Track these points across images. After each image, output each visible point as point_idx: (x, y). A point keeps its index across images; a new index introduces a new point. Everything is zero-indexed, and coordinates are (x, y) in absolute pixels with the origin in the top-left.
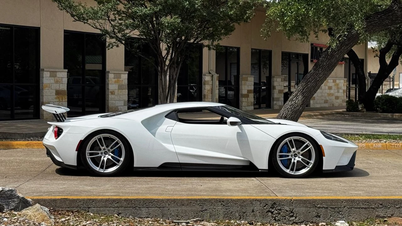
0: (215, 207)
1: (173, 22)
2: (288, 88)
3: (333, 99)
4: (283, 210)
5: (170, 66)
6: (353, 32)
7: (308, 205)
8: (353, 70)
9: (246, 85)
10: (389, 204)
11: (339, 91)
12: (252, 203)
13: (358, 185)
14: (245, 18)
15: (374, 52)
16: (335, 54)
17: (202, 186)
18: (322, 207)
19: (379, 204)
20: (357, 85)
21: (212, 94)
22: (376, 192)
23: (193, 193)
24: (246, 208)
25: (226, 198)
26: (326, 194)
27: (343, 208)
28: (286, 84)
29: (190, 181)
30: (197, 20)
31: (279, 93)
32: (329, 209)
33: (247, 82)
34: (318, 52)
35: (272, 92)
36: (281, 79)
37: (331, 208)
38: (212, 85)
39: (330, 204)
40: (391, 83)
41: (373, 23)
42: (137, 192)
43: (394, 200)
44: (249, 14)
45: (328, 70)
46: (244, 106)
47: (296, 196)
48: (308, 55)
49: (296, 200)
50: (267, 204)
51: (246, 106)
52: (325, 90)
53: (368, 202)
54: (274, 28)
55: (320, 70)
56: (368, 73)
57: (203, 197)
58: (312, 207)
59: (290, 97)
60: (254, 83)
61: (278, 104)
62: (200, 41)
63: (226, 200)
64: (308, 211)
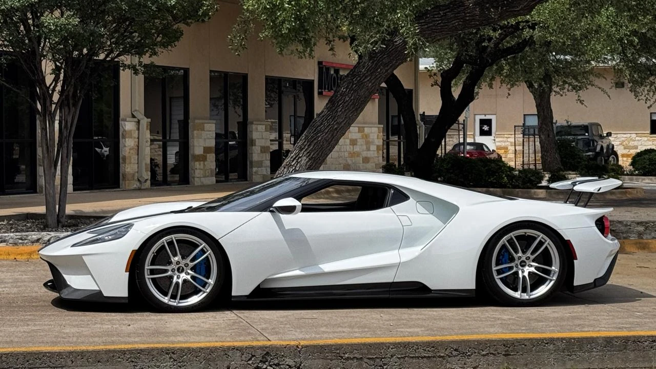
0: (158, 364)
1: (65, 25)
2: (277, 142)
3: (360, 163)
4: (283, 364)
5: (61, 104)
6: (396, 42)
7: (327, 354)
8: (394, 110)
9: (201, 138)
10: (470, 348)
11: (369, 147)
12: (226, 354)
13: (412, 317)
14: (200, 13)
15: (430, 76)
16: (366, 80)
17: (129, 325)
18: (352, 357)
19: (452, 349)
20: (402, 137)
21: (138, 154)
22: (446, 329)
23: (114, 339)
24: (216, 363)
25: (178, 346)
26: (357, 335)
27: (389, 358)
28: (275, 135)
29: (107, 318)
30: (110, 18)
31: (262, 152)
32: (366, 360)
33: (203, 132)
34: (331, 77)
35: (249, 151)
36: (264, 126)
37: (369, 358)
38: (138, 138)
39: (366, 351)
40: (461, 133)
41: (431, 25)
42: (8, 340)
43: (478, 341)
44: (208, 6)
45: (354, 109)
46: (198, 177)
47: (304, 339)
48: (312, 82)
49: (307, 346)
50: (254, 356)
51: (202, 176)
52: (345, 146)
53: (433, 347)
54: (253, 34)
55: (340, 109)
56: (420, 115)
57: (136, 346)
58: (334, 358)
59: (285, 159)
60: (216, 133)
61: (259, 174)
62: (116, 57)
63: (178, 349)
64: (328, 365)
